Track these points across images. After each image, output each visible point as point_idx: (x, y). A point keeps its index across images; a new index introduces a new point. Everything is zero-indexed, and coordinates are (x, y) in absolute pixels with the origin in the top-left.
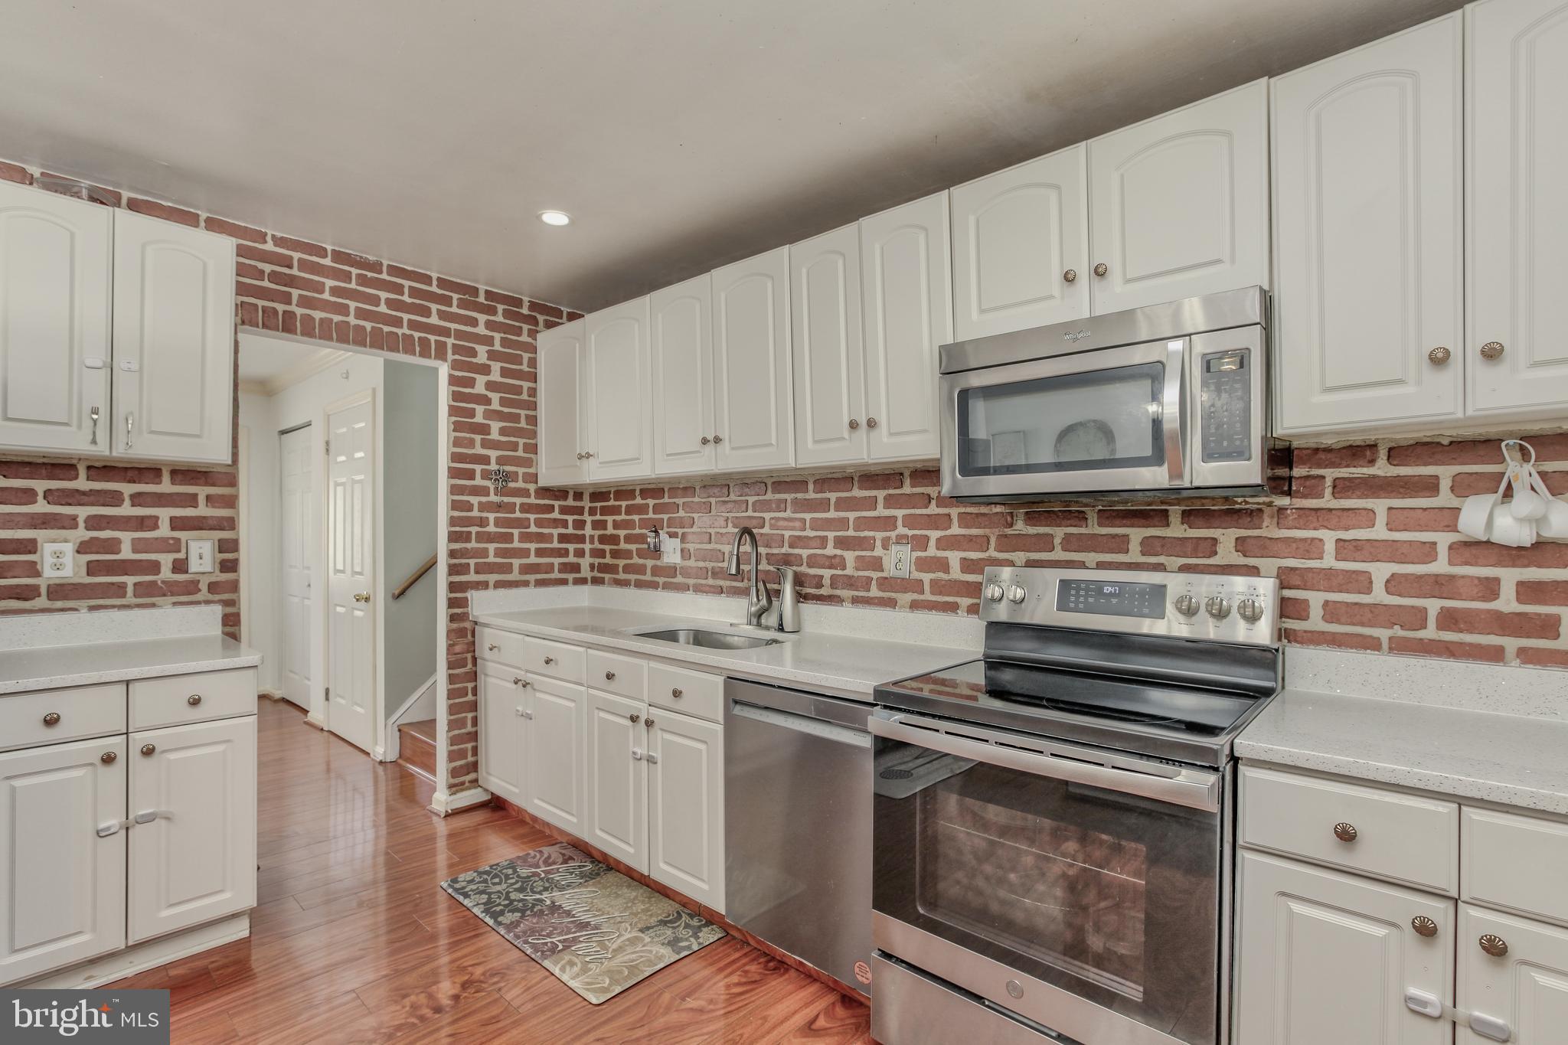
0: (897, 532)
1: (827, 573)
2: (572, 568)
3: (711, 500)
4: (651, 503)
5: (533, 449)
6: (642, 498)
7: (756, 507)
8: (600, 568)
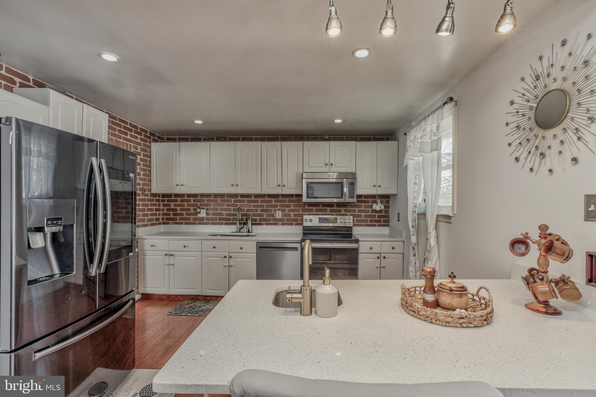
0: (278, 208)
1: (258, 218)
2: (158, 219)
3: (218, 199)
4: (192, 199)
5: (150, 181)
6: (188, 198)
7: (235, 201)
8: (167, 219)
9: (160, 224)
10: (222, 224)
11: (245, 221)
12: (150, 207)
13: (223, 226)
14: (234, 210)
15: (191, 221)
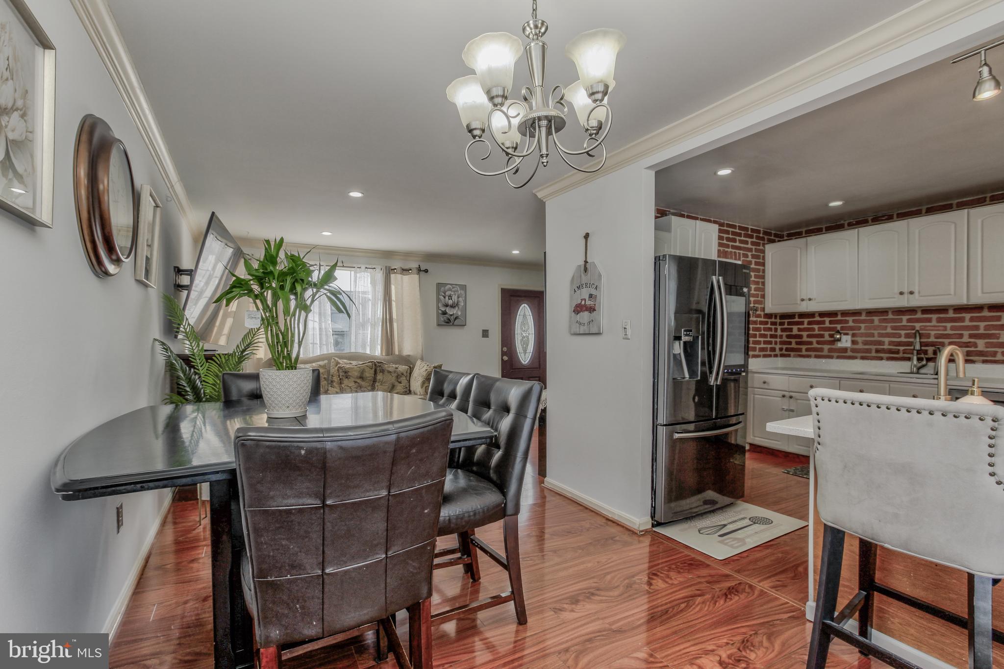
2: (773, 349)
3: (874, 318)
4: (827, 320)
5: (763, 296)
6: (821, 318)
7: (909, 321)
8: (787, 350)
9: (776, 356)
10: (881, 359)
11: (930, 355)
12: (763, 332)
13: (884, 362)
14: (907, 336)
15: (825, 353)
